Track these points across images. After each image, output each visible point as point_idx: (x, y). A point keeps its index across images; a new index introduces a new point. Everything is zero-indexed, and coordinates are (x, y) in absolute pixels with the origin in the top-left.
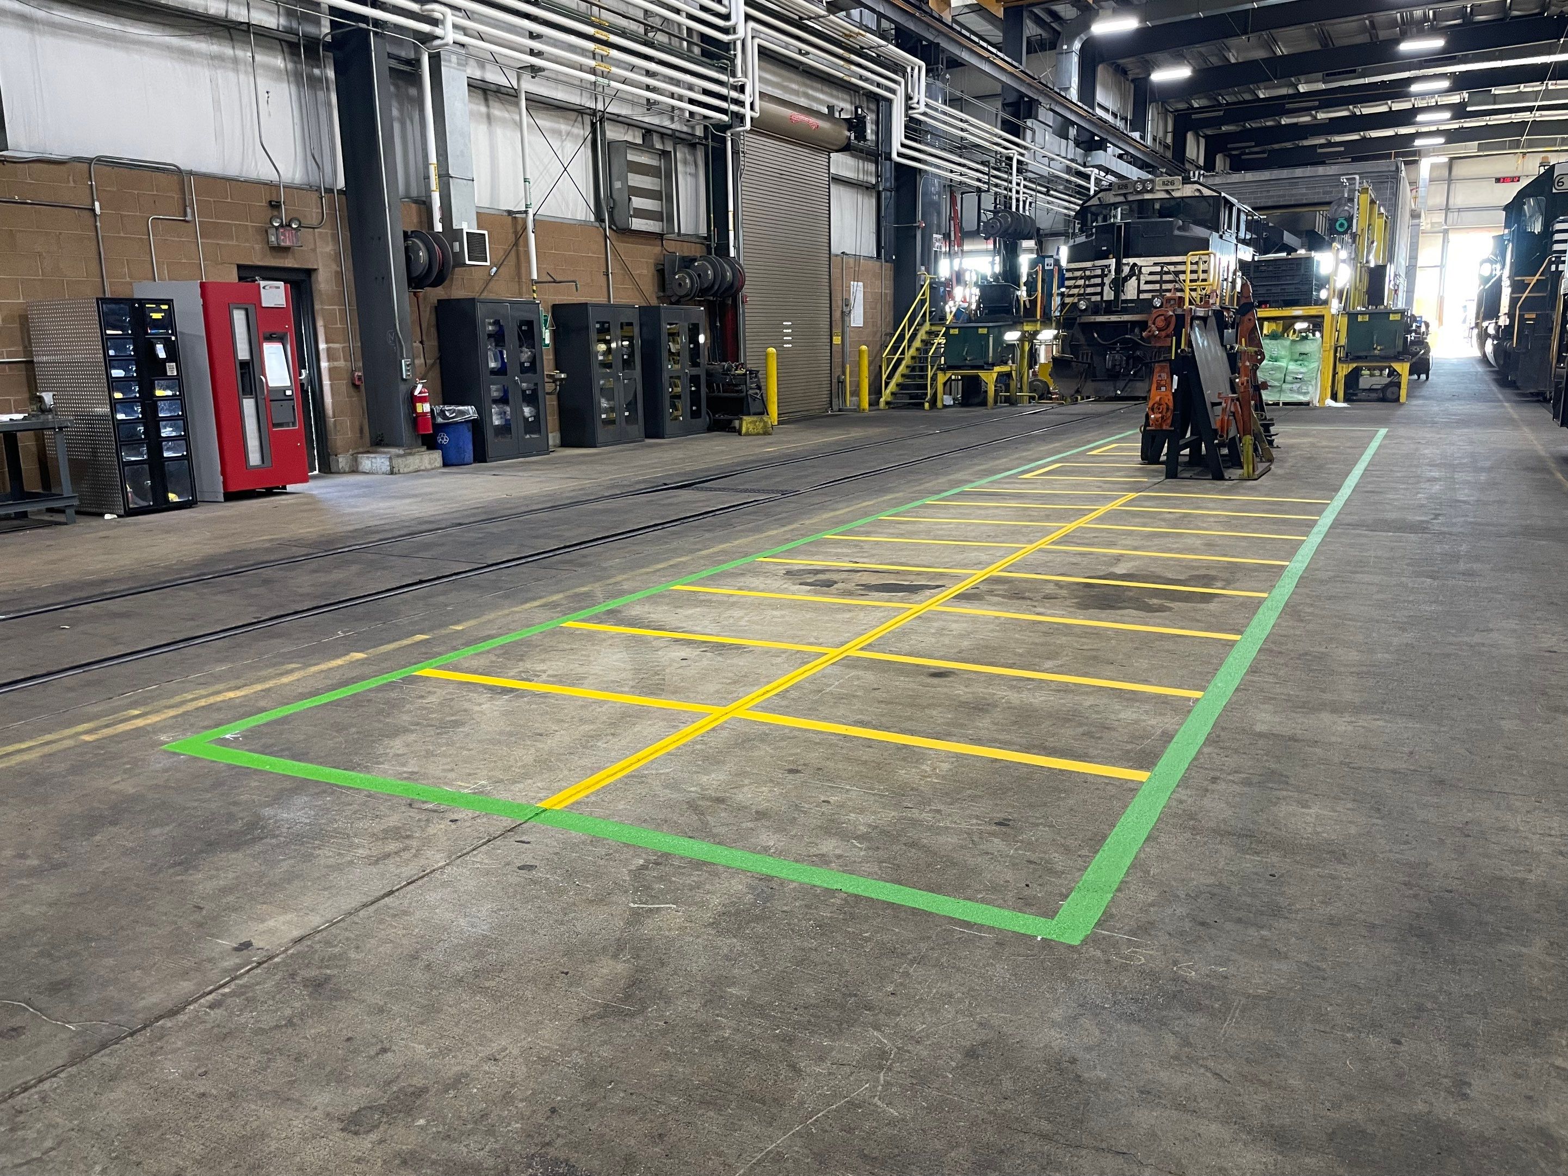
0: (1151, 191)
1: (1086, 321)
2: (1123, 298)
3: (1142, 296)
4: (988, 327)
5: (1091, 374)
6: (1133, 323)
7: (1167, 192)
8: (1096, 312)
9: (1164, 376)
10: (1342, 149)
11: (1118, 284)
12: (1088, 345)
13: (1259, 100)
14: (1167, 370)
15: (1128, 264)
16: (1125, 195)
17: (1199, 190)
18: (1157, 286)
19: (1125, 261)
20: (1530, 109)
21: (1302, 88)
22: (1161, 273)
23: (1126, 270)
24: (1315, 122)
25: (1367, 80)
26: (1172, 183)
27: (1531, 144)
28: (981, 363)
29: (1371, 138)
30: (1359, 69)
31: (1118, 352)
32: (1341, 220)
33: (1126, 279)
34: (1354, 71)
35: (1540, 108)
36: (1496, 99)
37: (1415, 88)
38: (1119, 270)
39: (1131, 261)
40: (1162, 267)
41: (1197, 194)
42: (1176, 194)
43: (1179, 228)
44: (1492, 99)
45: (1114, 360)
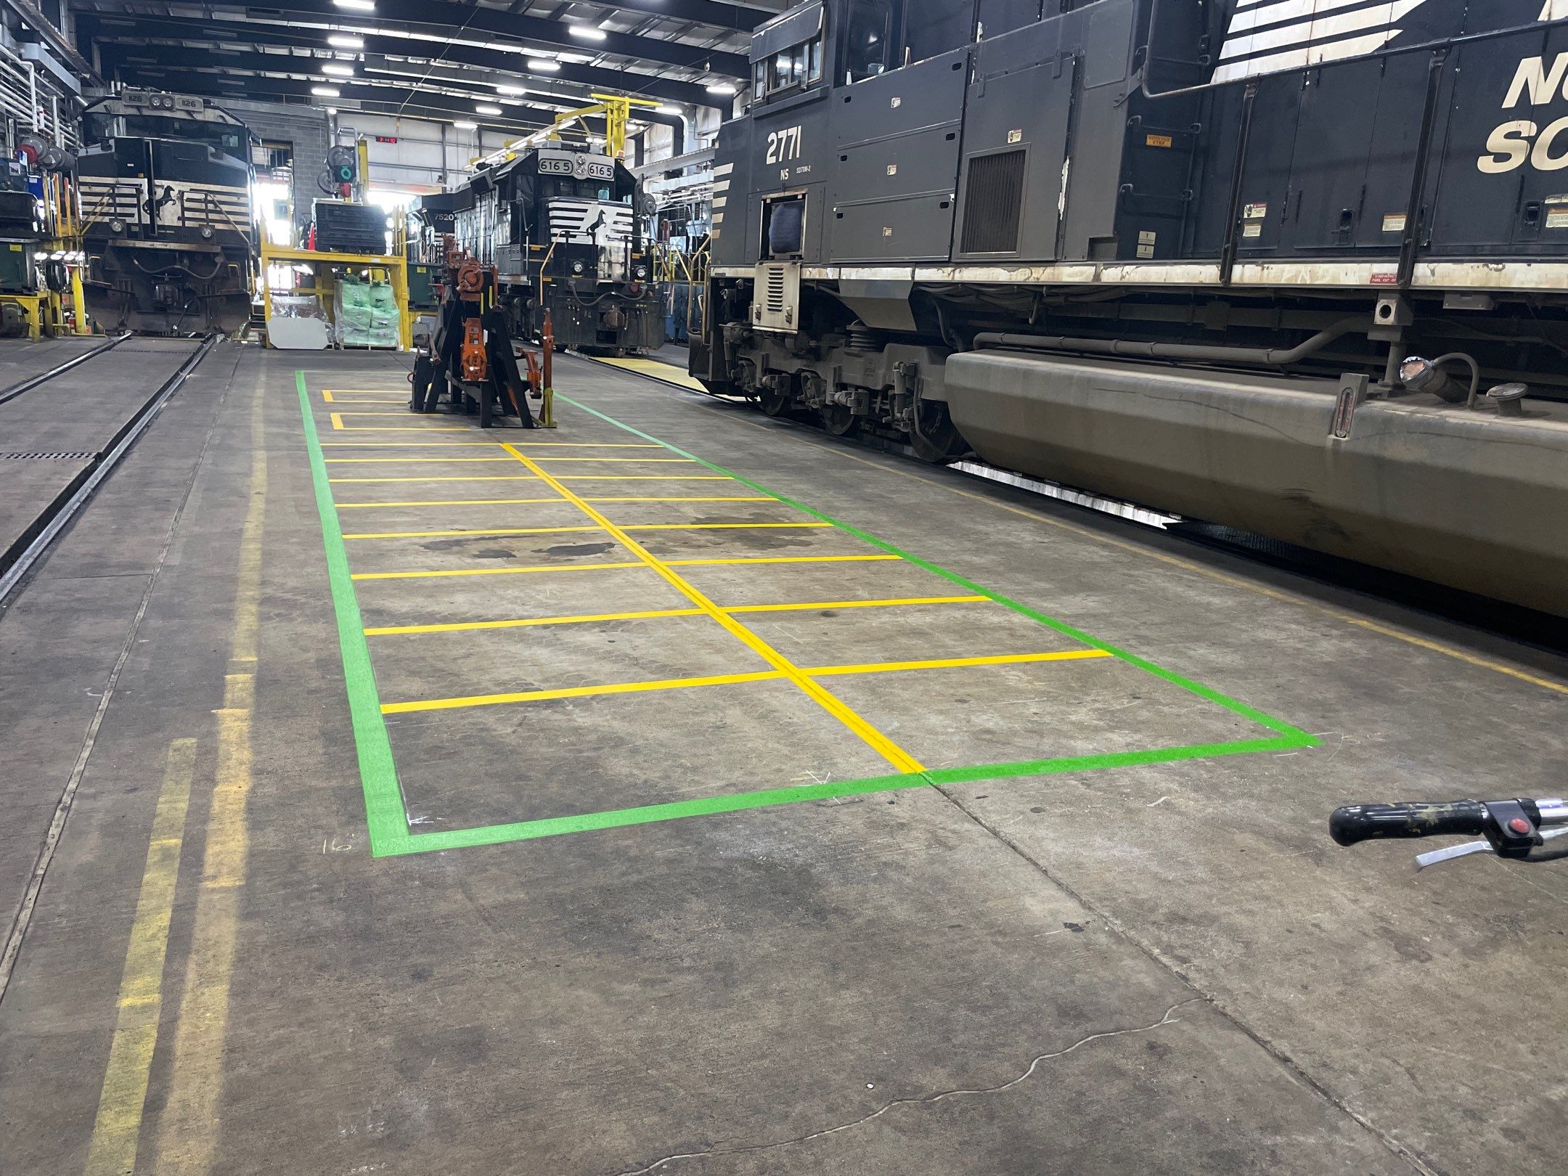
0: (170, 109)
1: (123, 245)
2: (160, 223)
3: (188, 224)
4: (23, 244)
5: (131, 304)
6: (181, 252)
7: (189, 112)
8: (135, 236)
9: (476, 330)
10: (243, 83)
11: (154, 207)
12: (126, 273)
13: (169, 17)
14: (479, 324)
15: (162, 186)
16: (138, 108)
17: (222, 117)
18: (203, 216)
19: (157, 182)
20: (417, 80)
21: (216, 16)
22: (206, 201)
23: (160, 193)
24: (217, 51)
25: (285, 23)
26: (193, 104)
27: (406, 110)
28: (17, 286)
29: (265, 78)
30: (282, 11)
31: (167, 283)
32: (345, 169)
33: (160, 203)
34: (278, 12)
35: (427, 81)
36: (389, 65)
37: (333, 41)
38: (151, 191)
39: (166, 183)
40: (206, 195)
41: (220, 121)
42: (199, 117)
43: (213, 155)
44: (385, 64)
45: (165, 292)
